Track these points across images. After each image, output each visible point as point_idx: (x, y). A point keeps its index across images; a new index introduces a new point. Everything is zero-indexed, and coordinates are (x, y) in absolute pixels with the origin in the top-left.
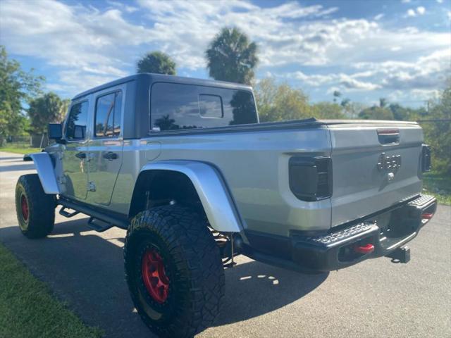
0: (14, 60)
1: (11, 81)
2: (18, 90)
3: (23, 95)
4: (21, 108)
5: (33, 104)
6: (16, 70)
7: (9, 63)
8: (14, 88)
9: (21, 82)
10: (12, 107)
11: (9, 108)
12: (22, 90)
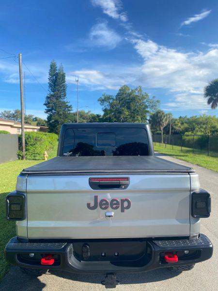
0: (145, 93)
1: (143, 105)
2: (146, 109)
3: (148, 112)
4: (147, 119)
5: (151, 117)
6: (146, 98)
7: (142, 95)
8: (144, 109)
9: (148, 105)
10: (141, 119)
11: (140, 120)
12: (148, 109)
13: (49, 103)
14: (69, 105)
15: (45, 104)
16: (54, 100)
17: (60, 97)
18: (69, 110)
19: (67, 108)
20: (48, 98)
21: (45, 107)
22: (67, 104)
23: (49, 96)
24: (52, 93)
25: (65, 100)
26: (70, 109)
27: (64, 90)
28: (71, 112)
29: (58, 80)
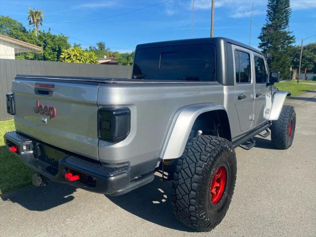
13: (264, 35)
14: (291, 35)
15: (260, 38)
16: (272, 31)
17: (280, 26)
18: (290, 43)
19: (288, 40)
20: (264, 29)
21: (260, 41)
22: (288, 35)
23: (265, 27)
24: (270, 23)
25: (286, 30)
26: (292, 41)
27: (286, 16)
28: (293, 45)
29: (280, 6)
